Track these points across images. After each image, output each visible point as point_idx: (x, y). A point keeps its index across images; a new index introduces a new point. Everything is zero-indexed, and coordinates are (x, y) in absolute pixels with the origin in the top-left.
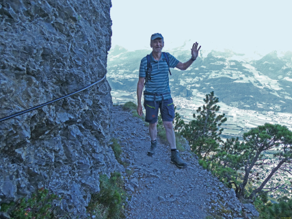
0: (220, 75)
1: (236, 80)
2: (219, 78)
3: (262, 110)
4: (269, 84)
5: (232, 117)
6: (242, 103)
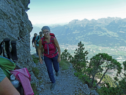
0: (92, 34)
1: (99, 35)
2: (92, 35)
3: (112, 46)
4: (113, 35)
5: (100, 50)
6: (103, 44)
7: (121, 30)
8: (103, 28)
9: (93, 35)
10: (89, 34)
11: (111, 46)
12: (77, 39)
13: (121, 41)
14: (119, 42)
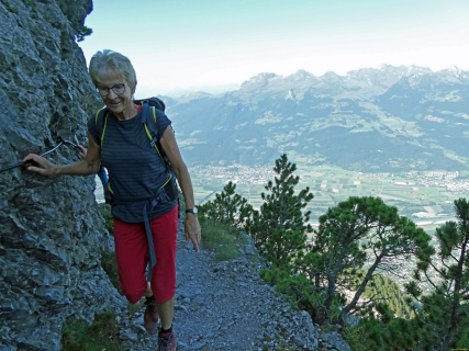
0: (327, 125)
1: (352, 128)
2: (327, 129)
3: (400, 170)
4: (403, 130)
5: (355, 186)
6: (368, 164)
7: (429, 113)
8: (368, 106)
9: (331, 128)
10: (316, 125)
11: (397, 171)
12: (270, 143)
13: (430, 151)
14: (425, 156)
